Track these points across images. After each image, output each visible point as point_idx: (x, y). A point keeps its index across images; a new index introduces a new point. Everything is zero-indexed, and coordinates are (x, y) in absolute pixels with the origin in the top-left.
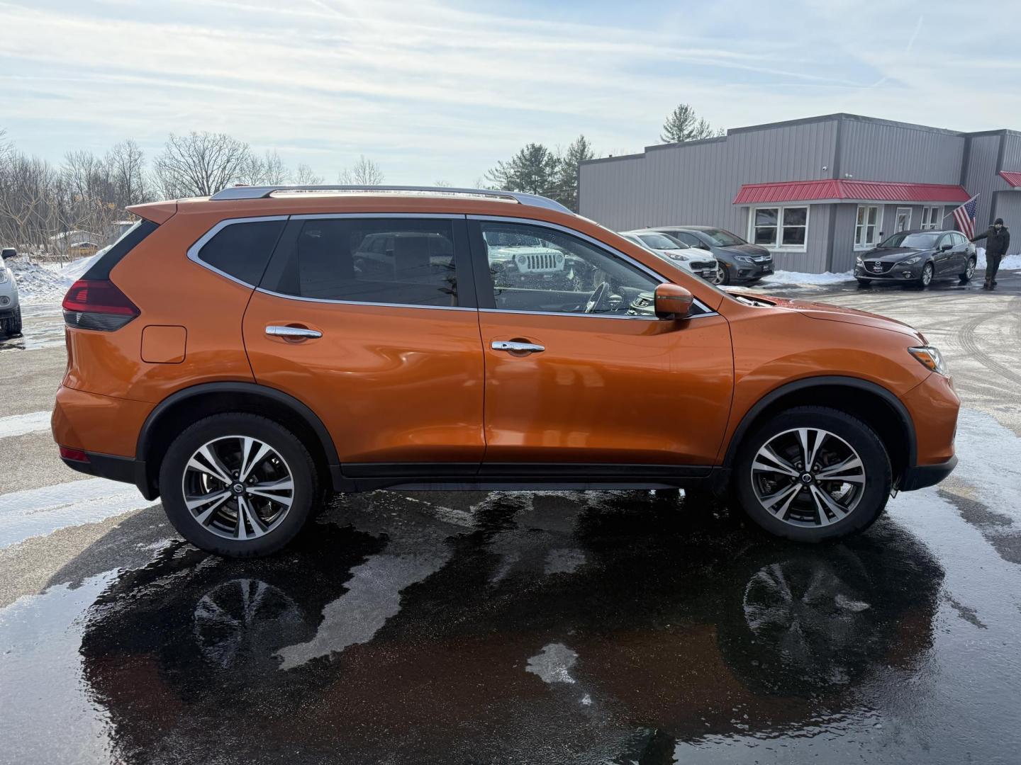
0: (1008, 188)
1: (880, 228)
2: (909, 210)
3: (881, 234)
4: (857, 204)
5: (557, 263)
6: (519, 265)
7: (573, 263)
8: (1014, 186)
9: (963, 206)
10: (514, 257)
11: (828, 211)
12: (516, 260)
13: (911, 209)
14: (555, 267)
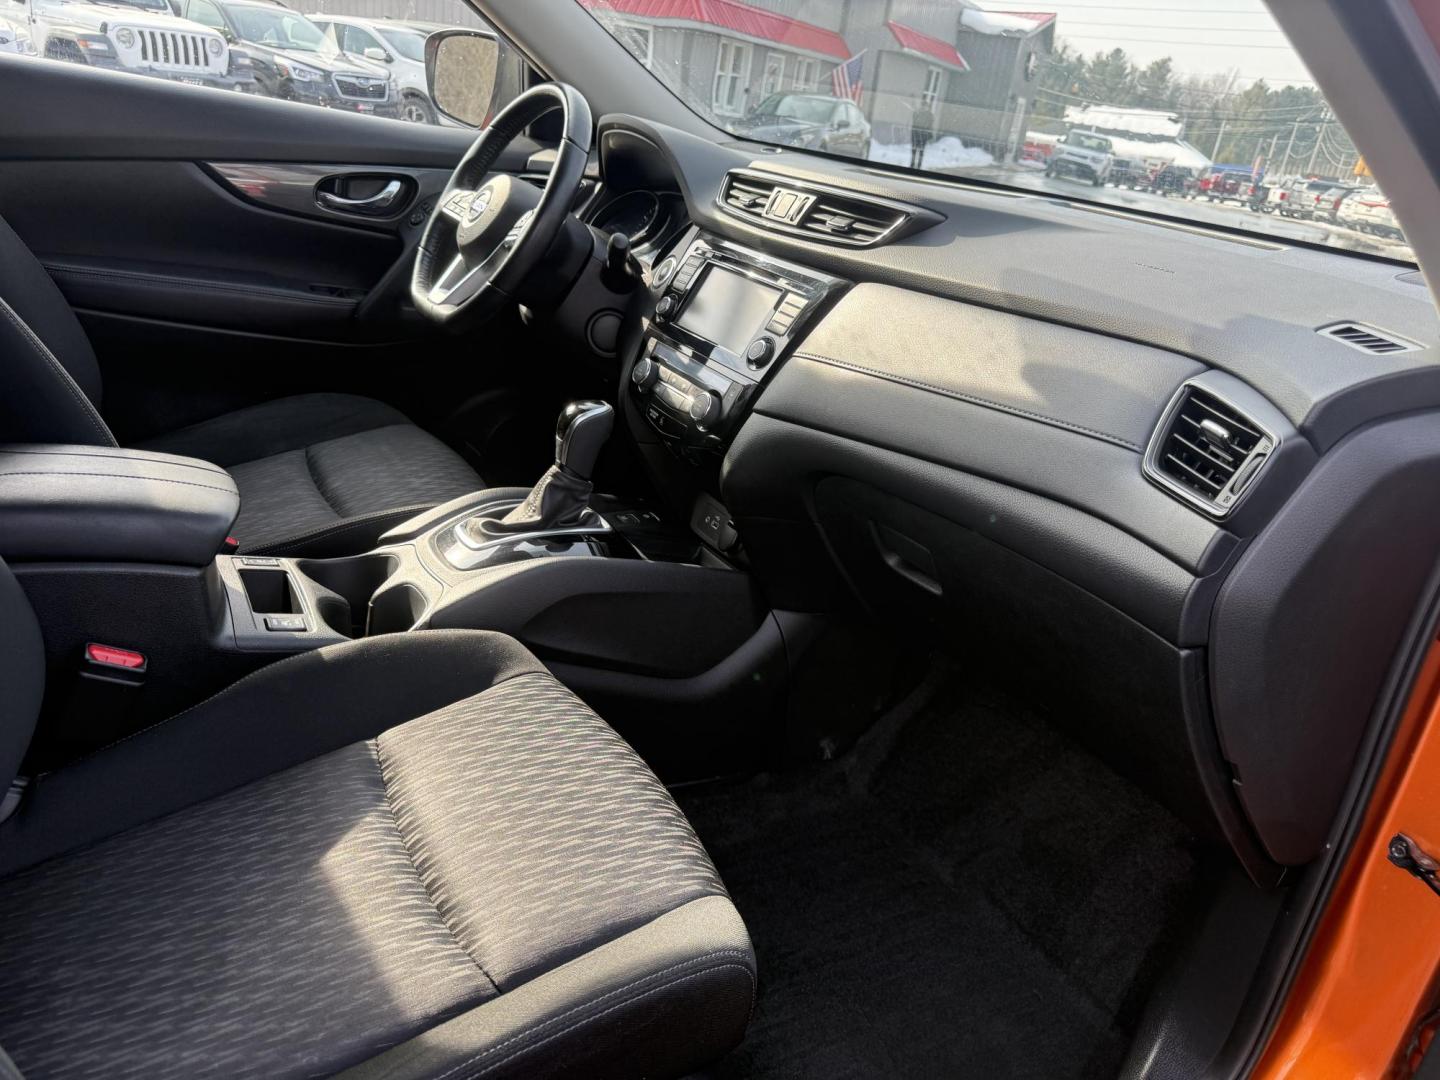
0: (896, 47)
1: (744, 82)
2: (780, 59)
3: (747, 91)
4: (719, 35)
5: (211, 57)
6: (120, 47)
7: (247, 62)
8: (902, 46)
9: (845, 65)
10: (104, 27)
11: (681, 39)
12: (111, 35)
13: (783, 57)
14: (207, 63)
